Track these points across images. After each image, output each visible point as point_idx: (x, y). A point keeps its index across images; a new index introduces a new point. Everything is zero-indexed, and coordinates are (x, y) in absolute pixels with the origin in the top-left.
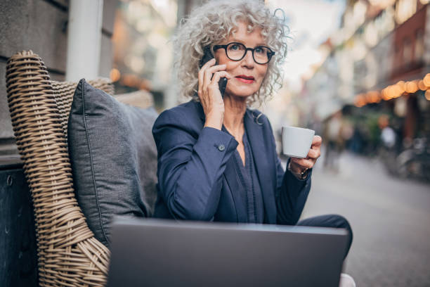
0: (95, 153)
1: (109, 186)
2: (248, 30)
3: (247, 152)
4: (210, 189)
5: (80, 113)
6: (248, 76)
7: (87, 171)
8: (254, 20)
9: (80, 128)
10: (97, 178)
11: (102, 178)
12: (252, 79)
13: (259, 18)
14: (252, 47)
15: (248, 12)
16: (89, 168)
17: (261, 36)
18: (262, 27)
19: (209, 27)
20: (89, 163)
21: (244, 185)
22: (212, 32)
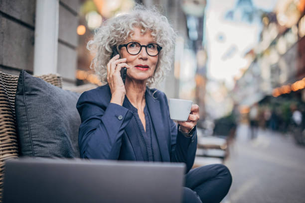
0: (32, 121)
1: (42, 144)
2: (141, 32)
3: (147, 119)
4: (111, 147)
5: (21, 94)
6: (144, 65)
7: (27, 134)
8: (145, 26)
9: (21, 104)
10: (33, 139)
11: (37, 139)
12: (147, 67)
13: (148, 24)
14: (146, 45)
15: (141, 20)
16: (28, 132)
17: (151, 36)
18: (152, 30)
19: (114, 33)
20: (27, 129)
21: (145, 143)
22: (117, 36)
